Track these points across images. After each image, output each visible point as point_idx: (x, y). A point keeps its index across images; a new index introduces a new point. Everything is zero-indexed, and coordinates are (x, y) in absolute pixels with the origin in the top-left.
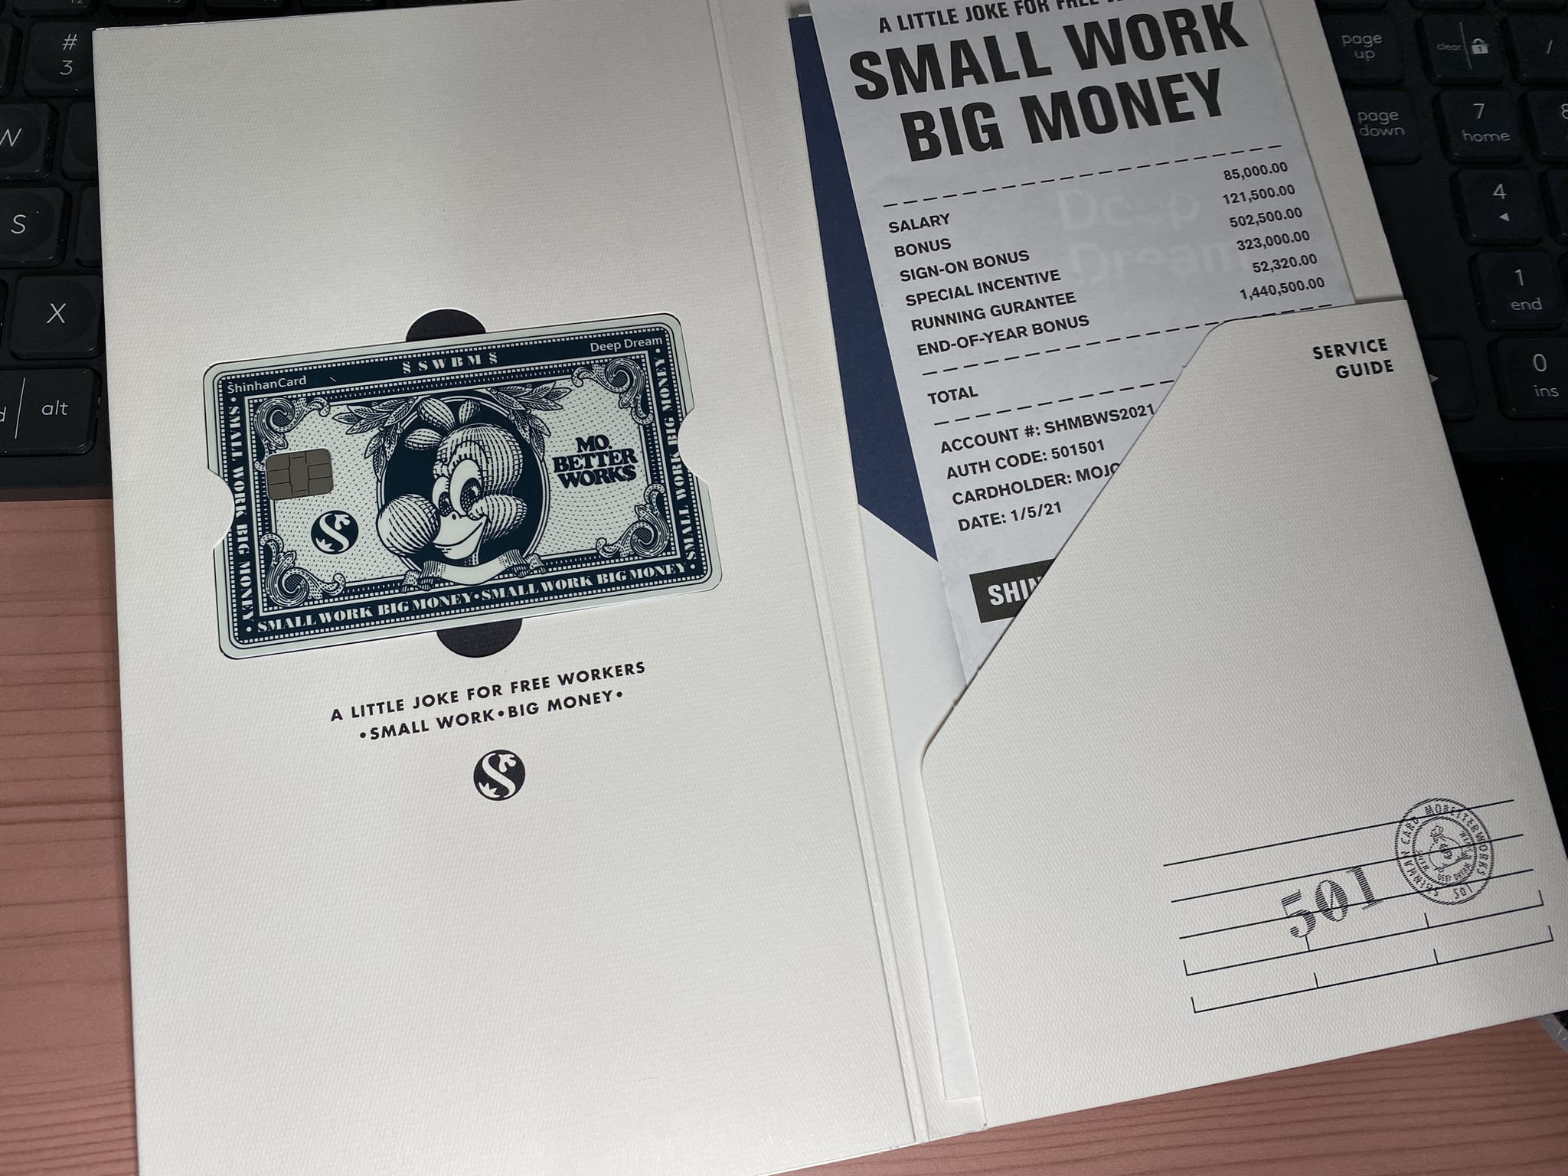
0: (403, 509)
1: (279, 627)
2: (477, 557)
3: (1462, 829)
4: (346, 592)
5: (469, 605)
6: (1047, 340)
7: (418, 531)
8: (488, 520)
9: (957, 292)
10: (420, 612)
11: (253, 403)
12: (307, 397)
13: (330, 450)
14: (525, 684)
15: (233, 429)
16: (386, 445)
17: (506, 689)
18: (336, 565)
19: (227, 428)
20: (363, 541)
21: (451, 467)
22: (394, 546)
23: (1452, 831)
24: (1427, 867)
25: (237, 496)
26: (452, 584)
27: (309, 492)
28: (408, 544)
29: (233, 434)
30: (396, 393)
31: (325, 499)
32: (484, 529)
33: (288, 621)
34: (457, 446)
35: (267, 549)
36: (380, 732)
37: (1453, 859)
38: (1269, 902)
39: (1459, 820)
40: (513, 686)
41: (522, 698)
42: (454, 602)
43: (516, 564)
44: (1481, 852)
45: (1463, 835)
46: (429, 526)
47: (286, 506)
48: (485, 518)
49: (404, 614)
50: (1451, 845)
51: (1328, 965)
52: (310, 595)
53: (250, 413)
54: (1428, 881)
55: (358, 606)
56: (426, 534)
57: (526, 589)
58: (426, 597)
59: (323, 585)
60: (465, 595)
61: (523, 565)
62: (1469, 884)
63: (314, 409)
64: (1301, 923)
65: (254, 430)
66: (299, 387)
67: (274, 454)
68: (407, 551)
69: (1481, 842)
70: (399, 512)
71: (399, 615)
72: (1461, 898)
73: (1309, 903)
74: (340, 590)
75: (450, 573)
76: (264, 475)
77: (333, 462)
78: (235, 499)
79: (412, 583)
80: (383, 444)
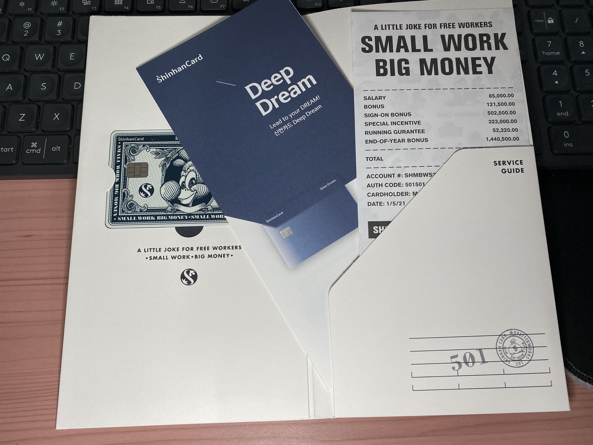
0: (169, 185)
1: (125, 220)
2: (191, 204)
3: (523, 341)
4: (148, 210)
5: (187, 220)
6: (411, 145)
7: (173, 193)
8: (197, 192)
9: (383, 123)
10: (170, 220)
11: (126, 145)
12: (143, 145)
13: (148, 163)
14: (201, 248)
15: (118, 153)
16: (167, 163)
17: (195, 249)
18: (145, 201)
19: (116, 152)
20: (155, 194)
21: (187, 173)
22: (165, 197)
23: (519, 342)
24: (507, 353)
25: (117, 175)
26: (182, 212)
27: (140, 176)
28: (170, 197)
29: (118, 154)
30: (172, 146)
31: (145, 179)
32: (195, 195)
33: (128, 218)
34: (190, 166)
35: (124, 193)
36: (152, 258)
37: (518, 351)
38: (446, 357)
39: (523, 338)
40: (197, 249)
41: (200, 253)
42: (182, 218)
43: (204, 208)
44: (529, 350)
45: (523, 343)
46: (177, 192)
47: (132, 180)
48: (196, 191)
49: (165, 220)
50: (517, 346)
51: (464, 382)
52: (136, 210)
53: (124, 148)
54: (507, 358)
55: (151, 216)
56: (176, 194)
57: (206, 217)
58: (173, 215)
59: (141, 207)
60: (186, 216)
61: (206, 208)
62: (522, 361)
63: (145, 149)
64: (456, 366)
65: (125, 154)
66: (141, 141)
67: (130, 162)
68: (169, 199)
69: (530, 347)
70: (168, 186)
71: (163, 220)
72: (518, 366)
73: (460, 359)
74: (146, 210)
75: (182, 208)
76: (126, 169)
77: (149, 167)
78: (116, 176)
79: (169, 210)
80: (166, 163)
